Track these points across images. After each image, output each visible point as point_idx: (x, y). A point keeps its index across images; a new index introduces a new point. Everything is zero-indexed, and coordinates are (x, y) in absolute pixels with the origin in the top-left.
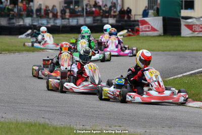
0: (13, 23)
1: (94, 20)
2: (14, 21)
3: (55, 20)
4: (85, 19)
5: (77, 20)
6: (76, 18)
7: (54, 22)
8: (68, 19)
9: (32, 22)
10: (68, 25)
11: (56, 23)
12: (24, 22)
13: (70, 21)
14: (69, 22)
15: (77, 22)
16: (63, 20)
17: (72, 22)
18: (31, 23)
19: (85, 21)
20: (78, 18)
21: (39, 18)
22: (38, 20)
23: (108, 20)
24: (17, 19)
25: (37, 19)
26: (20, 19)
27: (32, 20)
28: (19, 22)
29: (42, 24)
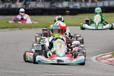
0: (54, 6)
2: (55, 4)
3: (86, 3)
4: (109, 2)
5: (103, 3)
6: (102, 2)
7: (85, 5)
8: (96, 2)
9: (69, 5)
11: (87, 6)
12: (62, 5)
13: (98, 3)
14: (97, 5)
15: (103, 4)
16: (92, 3)
18: (67, 6)
19: (109, 4)
20: (104, 1)
22: (73, 4)
25: (72, 3)
26: (60, 3)
28: (58, 5)
29: (76, 6)
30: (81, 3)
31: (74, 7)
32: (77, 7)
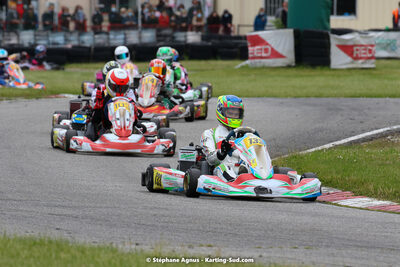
1: (158, 36)
3: (80, 35)
4: (140, 33)
5: (125, 34)
6: (122, 32)
7: (79, 40)
8: (107, 33)
9: (36, 40)
10: (107, 45)
11: (83, 42)
12: (18, 39)
13: (112, 36)
14: (108, 39)
15: (125, 39)
16: (97, 36)
17: (115, 39)
18: (33, 42)
19: (140, 38)
20: (127, 32)
21: (49, 32)
22: (48, 36)
23: (186, 36)
24: (6, 34)
25: (45, 33)
26: (12, 34)
27: (35, 35)
28: (10, 40)
29: (54, 44)
30: (68, 35)
31: (49, 44)
32: (58, 44)
